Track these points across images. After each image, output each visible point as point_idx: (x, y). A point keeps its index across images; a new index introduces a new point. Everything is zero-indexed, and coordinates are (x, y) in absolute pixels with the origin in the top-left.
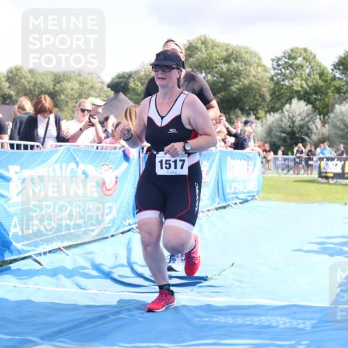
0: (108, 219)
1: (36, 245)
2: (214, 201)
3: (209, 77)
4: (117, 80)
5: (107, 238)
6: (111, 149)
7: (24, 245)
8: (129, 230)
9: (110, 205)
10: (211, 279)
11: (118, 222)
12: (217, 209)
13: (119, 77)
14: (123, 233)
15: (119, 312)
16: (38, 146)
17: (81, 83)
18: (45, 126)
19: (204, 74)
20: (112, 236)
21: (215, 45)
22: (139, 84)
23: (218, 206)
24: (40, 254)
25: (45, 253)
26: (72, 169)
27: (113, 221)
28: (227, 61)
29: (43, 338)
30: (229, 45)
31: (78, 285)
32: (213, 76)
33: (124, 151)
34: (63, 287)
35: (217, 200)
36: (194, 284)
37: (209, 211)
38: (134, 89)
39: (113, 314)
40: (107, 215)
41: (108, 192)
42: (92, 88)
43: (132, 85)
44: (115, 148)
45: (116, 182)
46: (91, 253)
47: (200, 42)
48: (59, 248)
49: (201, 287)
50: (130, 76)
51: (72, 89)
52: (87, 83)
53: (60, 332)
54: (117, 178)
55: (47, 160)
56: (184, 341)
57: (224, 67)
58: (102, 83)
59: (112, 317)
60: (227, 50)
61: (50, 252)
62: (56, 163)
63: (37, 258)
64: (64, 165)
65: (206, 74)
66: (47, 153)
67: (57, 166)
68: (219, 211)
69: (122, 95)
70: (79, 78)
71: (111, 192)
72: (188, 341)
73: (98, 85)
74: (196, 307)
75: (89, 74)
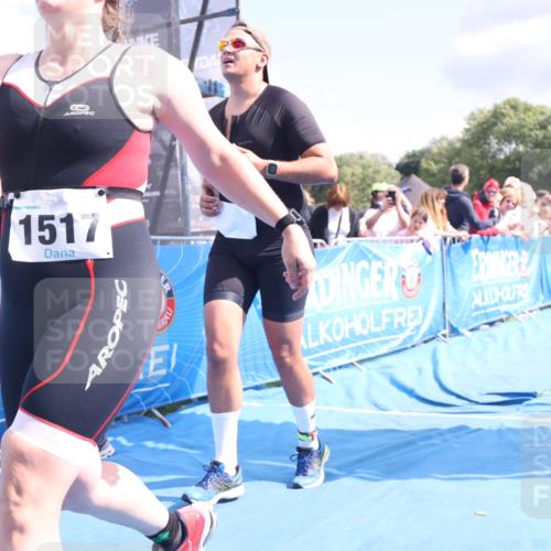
0: (412, 325)
1: (324, 359)
2: (537, 299)
3: (521, 148)
4: (406, 161)
5: (406, 349)
6: (407, 242)
7: (312, 360)
8: (434, 338)
9: (414, 308)
10: (541, 395)
11: (424, 329)
12: (542, 309)
13: (408, 156)
14: (425, 342)
15: (429, 438)
16: (322, 244)
17: (364, 167)
18: (338, 219)
19: (514, 146)
20: (413, 346)
21: (527, 109)
22: (432, 163)
23: (542, 305)
24: (329, 370)
25: (335, 369)
26: (363, 269)
27: (418, 328)
28: (543, 127)
29: (340, 469)
30: (543, 107)
31: (376, 405)
32: (526, 146)
33: (423, 244)
34: (360, 408)
35: (542, 298)
36: (520, 402)
37: (531, 311)
38: (427, 171)
39: (422, 439)
40: (412, 320)
41: (409, 294)
42: (377, 172)
43: (424, 164)
44: (412, 241)
45: (419, 281)
46: (389, 367)
47: (508, 107)
48: (352, 364)
49: (528, 405)
50: (423, 153)
51: (353, 174)
52: (370, 167)
53: (360, 461)
54: (419, 275)
55: (332, 260)
56: (513, 471)
57: (540, 134)
58: (390, 166)
59: (422, 443)
60: (542, 113)
61: (340, 367)
62: (343, 262)
63: (326, 375)
64: (352, 264)
65: (517, 145)
66: (333, 251)
67: (345, 265)
68: (545, 311)
69: (414, 178)
70: (361, 162)
71: (413, 293)
72: (519, 471)
73: (384, 168)
74: (523, 430)
75: (372, 156)
